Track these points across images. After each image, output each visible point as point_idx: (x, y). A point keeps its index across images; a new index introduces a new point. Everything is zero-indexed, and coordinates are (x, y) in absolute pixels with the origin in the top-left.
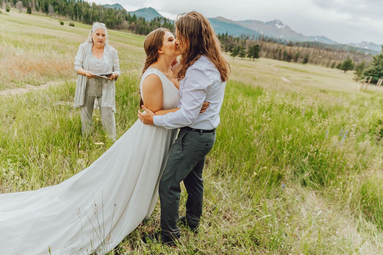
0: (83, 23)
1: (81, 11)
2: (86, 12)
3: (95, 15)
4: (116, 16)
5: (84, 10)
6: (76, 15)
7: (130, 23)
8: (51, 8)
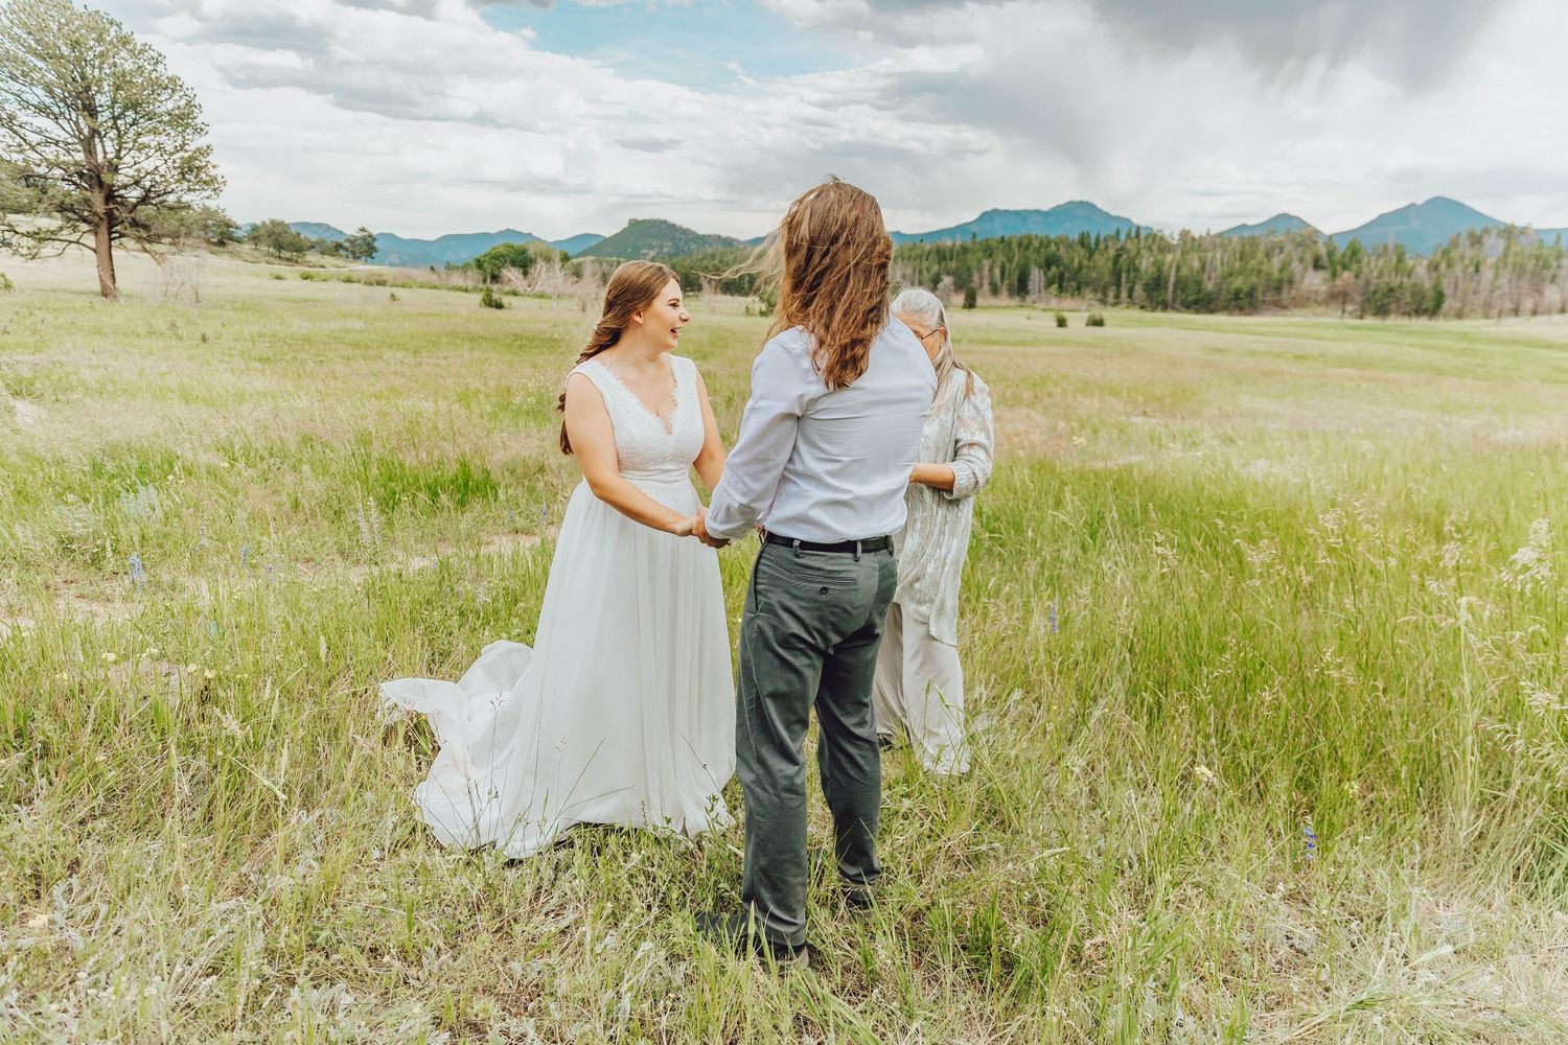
0: (1142, 307)
1: (1136, 270)
2: (1152, 269)
3: (1185, 271)
4: (1269, 261)
5: (1145, 263)
6: (1118, 284)
7: (1334, 275)
8: (1036, 276)
